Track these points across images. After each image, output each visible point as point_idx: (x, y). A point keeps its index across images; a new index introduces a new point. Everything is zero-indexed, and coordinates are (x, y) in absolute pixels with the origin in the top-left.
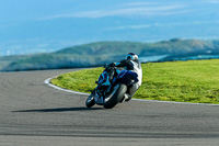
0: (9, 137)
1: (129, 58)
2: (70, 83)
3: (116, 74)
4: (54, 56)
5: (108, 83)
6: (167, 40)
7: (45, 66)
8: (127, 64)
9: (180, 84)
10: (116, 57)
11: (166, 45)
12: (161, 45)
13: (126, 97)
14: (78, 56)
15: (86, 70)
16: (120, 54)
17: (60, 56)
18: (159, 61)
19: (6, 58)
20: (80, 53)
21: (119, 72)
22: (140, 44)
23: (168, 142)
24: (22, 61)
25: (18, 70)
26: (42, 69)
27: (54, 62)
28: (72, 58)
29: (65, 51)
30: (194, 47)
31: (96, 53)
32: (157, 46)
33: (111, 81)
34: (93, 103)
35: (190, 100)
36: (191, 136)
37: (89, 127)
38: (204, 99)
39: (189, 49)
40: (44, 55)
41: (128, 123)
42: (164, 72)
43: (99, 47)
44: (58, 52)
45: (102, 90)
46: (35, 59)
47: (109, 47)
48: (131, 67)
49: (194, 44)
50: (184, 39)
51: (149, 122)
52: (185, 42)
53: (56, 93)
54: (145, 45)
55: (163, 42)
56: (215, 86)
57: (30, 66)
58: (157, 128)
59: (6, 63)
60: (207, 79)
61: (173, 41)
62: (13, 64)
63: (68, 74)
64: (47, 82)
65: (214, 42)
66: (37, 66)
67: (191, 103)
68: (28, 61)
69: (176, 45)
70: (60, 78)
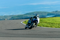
0: (11, 38)
3: (32, 20)
4: (24, 15)
5: (30, 22)
6: (55, 11)
7: (21, 18)
8: (35, 17)
9: (58, 23)
11: (54, 13)
12: (53, 13)
13: (35, 26)
14: (30, 15)
18: (52, 17)
19: (10, 16)
20: (31, 15)
21: (33, 19)
22: (47, 12)
24: (15, 17)
25: (14, 19)
26: (20, 19)
27: (24, 17)
28: (28, 16)
32: (52, 13)
40: (21, 15)
41: (44, 34)
42: (54, 20)
43: (36, 13)
44: (25, 14)
45: (29, 24)
46: (18, 16)
47: (39, 13)
48: (36, 18)
50: (59, 11)
51: (49, 34)
54: (49, 12)
55: (53, 12)
57: (17, 18)
58: (52, 35)
59: (10, 17)
61: (56, 11)
62: (12, 17)
64: (22, 22)
66: (19, 18)
68: (16, 17)
69: (57, 12)
70: (25, 21)
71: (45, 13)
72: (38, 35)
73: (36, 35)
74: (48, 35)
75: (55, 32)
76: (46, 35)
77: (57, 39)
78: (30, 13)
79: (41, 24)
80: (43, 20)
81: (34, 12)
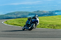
1: (35, 16)
2: (9, 23)
5: (29, 23)
6: (36, 11)
7: (2, 18)
10: (22, 16)
11: (36, 12)
12: (34, 12)
13: (35, 27)
14: (11, 15)
15: (13, 19)
16: (23, 15)
17: (6, 15)
20: (12, 15)
22: (29, 12)
23: (36, 39)
27: (5, 17)
28: (9, 16)
29: (8, 14)
30: (44, 13)
31: (16, 15)
33: (30, 23)
34: (25, 29)
35: (43, 27)
36: (43, 37)
37: (14, 35)
38: (46, 27)
39: (42, 14)
40: (2, 15)
41: (25, 34)
43: (17, 13)
47: (20, 13)
49: (43, 12)
50: (41, 11)
51: (31, 33)
52: (41, 12)
53: (5, 26)
54: (30, 12)
55: (35, 12)
56: (49, 24)
58: (33, 35)
60: (47, 22)
61: (38, 11)
63: (8, 20)
64: (3, 22)
65: (49, 11)
67: (43, 28)
69: (38, 12)
70: (6, 21)
71: (26, 12)
72: (20, 35)
73: (17, 35)
74: (30, 35)
75: (37, 32)
76: (28, 35)
77: (39, 39)
78: (11, 13)
79: (22, 23)
80: (24, 20)
81: (15, 12)
